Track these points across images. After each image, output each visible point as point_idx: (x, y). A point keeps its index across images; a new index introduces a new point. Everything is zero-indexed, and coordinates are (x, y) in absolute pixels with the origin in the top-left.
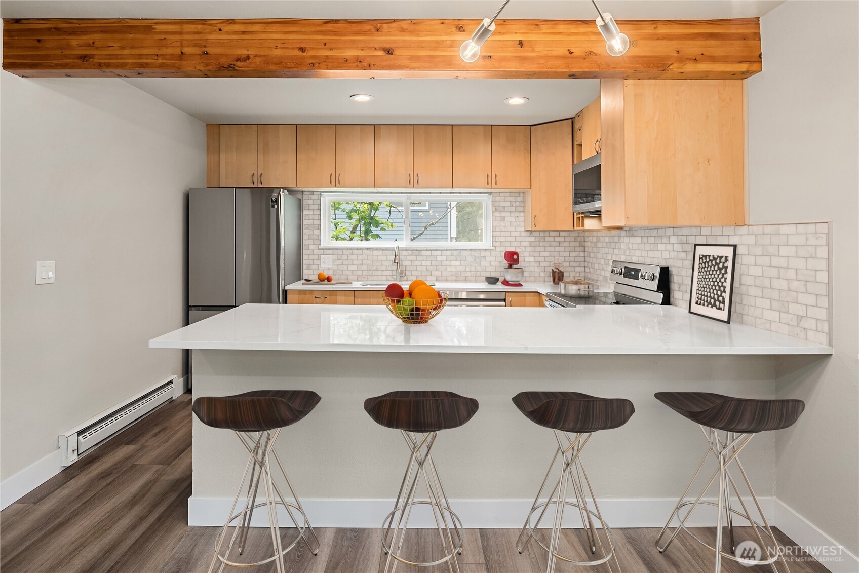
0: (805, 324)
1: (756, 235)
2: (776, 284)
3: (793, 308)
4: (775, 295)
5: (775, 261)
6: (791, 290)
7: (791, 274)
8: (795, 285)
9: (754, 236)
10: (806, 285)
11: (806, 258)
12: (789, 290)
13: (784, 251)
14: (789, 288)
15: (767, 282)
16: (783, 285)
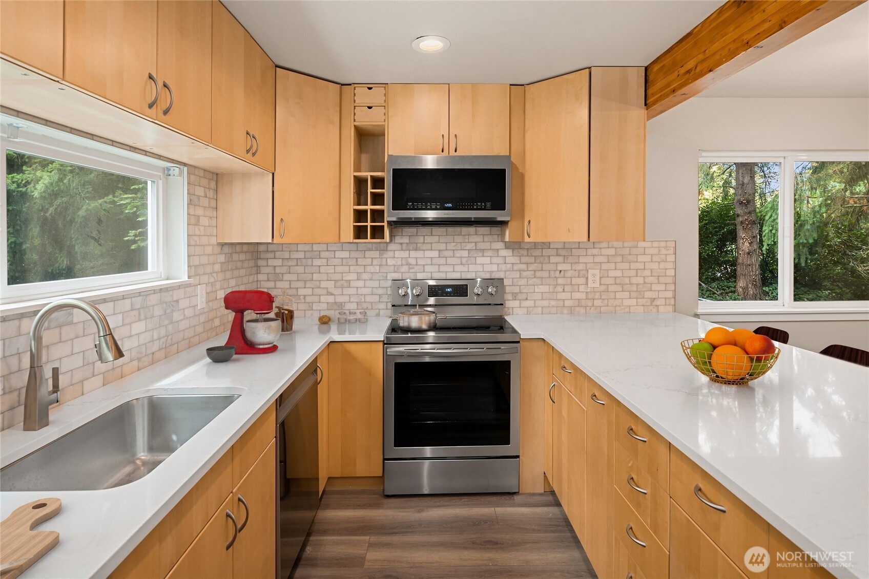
0: (657, 303)
1: (616, 248)
2: (634, 280)
3: (648, 294)
4: (634, 288)
5: (633, 266)
6: (647, 283)
7: (647, 273)
8: (650, 279)
9: (614, 249)
10: (658, 279)
11: (659, 262)
12: (645, 283)
13: (641, 258)
14: (644, 282)
15: (627, 280)
16: (641, 280)
